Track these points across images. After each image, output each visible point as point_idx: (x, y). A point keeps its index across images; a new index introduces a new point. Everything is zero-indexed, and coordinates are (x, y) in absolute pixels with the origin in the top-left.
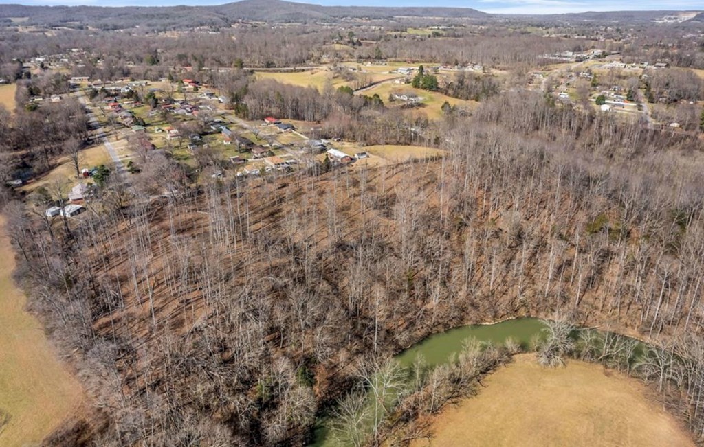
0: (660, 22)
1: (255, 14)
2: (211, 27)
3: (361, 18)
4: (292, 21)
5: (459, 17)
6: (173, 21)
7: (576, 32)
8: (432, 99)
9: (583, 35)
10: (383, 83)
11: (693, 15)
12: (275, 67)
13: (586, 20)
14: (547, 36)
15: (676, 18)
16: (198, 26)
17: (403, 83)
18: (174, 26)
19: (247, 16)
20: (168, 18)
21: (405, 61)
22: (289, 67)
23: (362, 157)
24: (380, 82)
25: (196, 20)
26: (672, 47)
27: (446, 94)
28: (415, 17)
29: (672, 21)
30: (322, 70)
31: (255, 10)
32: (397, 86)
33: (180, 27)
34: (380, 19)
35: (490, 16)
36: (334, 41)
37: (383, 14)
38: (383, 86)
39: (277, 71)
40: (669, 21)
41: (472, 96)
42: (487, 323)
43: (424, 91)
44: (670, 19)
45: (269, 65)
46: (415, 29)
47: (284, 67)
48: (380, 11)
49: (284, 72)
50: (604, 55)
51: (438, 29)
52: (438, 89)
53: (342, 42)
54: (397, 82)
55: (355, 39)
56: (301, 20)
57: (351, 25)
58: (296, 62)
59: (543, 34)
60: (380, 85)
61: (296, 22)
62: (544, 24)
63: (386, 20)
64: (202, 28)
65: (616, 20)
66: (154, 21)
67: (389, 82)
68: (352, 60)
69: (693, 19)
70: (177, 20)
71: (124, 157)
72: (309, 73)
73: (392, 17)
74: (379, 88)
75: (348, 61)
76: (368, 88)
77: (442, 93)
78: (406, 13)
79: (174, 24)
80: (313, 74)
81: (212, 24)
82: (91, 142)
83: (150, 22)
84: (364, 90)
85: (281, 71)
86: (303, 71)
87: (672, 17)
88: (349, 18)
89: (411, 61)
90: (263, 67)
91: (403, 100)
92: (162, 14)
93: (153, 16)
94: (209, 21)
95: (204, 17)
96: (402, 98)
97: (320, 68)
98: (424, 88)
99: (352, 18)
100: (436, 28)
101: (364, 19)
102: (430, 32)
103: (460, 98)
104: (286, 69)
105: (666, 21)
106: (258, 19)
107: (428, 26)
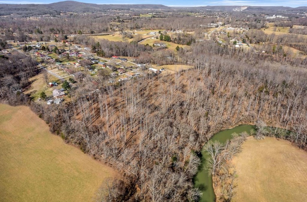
0: (235, 10)
1: (68, 8)
2: (51, 15)
3: (116, 10)
4: (86, 11)
5: (157, 9)
6: (30, 12)
7: (208, 15)
8: (169, 45)
9: (211, 16)
10: (147, 39)
11: (246, 8)
12: (95, 33)
13: (207, 10)
14: (197, 16)
15: (240, 9)
16: (44, 14)
17: (155, 39)
18: (32, 14)
19: (65, 9)
20: (27, 10)
21: (150, 29)
22: (101, 33)
23: (163, 70)
24: (145, 39)
25: (42, 11)
26: (245, 21)
27: (174, 43)
28: (139, 9)
29: (239, 10)
30: (117, 34)
31: (67, 7)
32: (153, 40)
33: (35, 15)
34: (125, 10)
35: (170, 8)
36: (112, 21)
37: (126, 8)
38: (147, 40)
39: (96, 35)
40: (238, 10)
41: (185, 43)
42: (230, 128)
43: (165, 42)
44: (238, 9)
45: (92, 32)
46: (143, 14)
47: (99, 33)
48: (124, 6)
49: (100, 35)
50: (224, 24)
51: (152, 14)
52: (171, 41)
53: (115, 21)
54: (153, 38)
55: (121, 20)
56: (90, 11)
57: (115, 13)
58: (104, 31)
59: (195, 15)
60: (145, 40)
61: (88, 12)
62: (193, 11)
63: (127, 11)
64: (46, 15)
65: (219, 9)
66: (20, 12)
67: (149, 38)
68: (128, 29)
69: (246, 9)
70: (32, 11)
71: (63, 77)
72: (111, 35)
73: (129, 9)
74: (145, 41)
75: (126, 30)
76: (141, 41)
77: (173, 42)
78: (134, 7)
79: (31, 13)
80: (113, 36)
81: (51, 13)
82: (40, 71)
83: (18, 12)
84: (140, 42)
85: (98, 35)
86: (108, 34)
87: (239, 8)
88: (110, 10)
89: (153, 29)
90: (89, 33)
91: (158, 46)
92: (23, 8)
93: (19, 9)
94: (49, 12)
95: (46, 10)
96: (158, 45)
97: (116, 33)
98: (165, 41)
99: (112, 10)
100: (151, 14)
101: (117, 10)
102: (150, 16)
103: (180, 44)
104: (100, 34)
105: (237, 10)
106: (70, 11)
107: (148, 13)
